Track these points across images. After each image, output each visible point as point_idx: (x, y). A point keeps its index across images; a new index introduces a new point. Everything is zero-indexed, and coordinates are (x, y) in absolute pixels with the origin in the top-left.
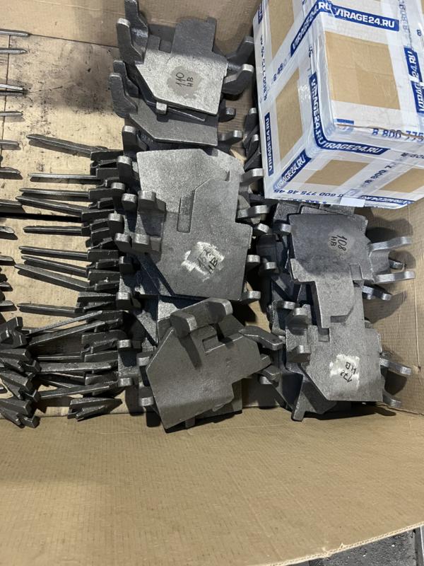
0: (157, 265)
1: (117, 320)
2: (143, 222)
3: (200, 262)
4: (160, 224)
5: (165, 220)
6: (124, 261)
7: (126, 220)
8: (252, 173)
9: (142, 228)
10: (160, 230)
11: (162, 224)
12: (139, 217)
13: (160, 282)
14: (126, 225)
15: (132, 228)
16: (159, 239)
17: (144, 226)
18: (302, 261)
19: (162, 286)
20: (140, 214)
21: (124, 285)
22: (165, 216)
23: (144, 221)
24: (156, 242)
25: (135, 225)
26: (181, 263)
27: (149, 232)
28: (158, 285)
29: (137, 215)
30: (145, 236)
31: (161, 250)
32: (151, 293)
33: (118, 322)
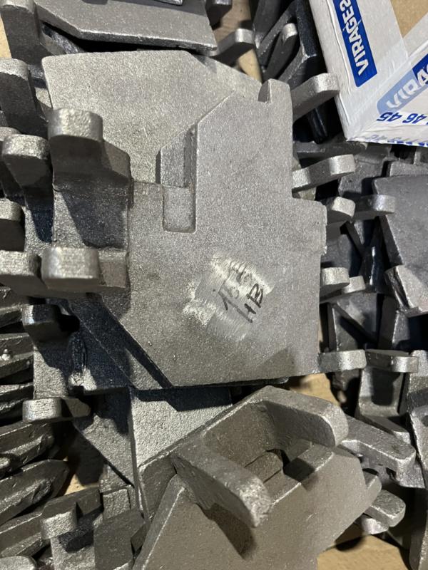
0: (122, 322)
1: (39, 440)
2: (72, 214)
3: (225, 299)
4: (119, 215)
5: (131, 205)
6: (35, 318)
7: (28, 214)
8: (313, 87)
9: (72, 230)
10: (121, 230)
11: (124, 214)
12: (59, 202)
13: (133, 359)
14: (30, 226)
15: (45, 233)
16: (120, 255)
17: (78, 224)
18: (417, 269)
19: (137, 366)
20: (60, 191)
21: (44, 365)
22: (131, 191)
23: (73, 210)
24: (114, 264)
25: (52, 222)
26: (180, 307)
27: (92, 240)
28: (128, 367)
29: (52, 196)
30: (81, 253)
31: (128, 283)
32: (111, 384)
33: (41, 444)
